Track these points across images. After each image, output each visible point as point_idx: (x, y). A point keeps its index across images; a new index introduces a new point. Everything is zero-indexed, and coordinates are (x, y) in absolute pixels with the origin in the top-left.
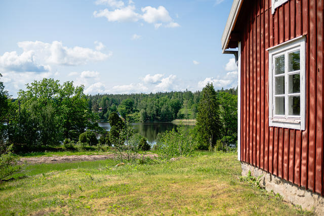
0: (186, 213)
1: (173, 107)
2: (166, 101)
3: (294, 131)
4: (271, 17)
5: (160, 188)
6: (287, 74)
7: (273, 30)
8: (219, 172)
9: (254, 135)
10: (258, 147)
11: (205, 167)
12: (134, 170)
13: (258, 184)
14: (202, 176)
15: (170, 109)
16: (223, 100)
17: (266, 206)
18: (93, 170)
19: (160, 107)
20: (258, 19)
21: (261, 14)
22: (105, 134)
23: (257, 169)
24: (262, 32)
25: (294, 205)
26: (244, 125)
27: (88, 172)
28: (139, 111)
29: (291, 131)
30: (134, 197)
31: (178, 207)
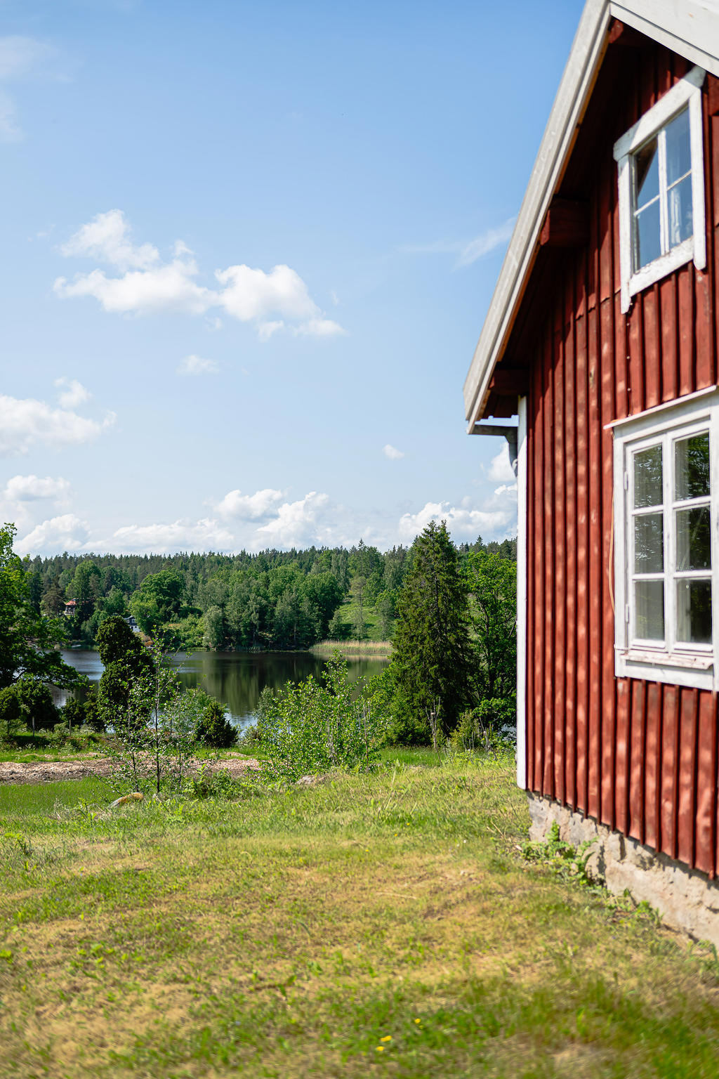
0: (338, 973)
1: (314, 599)
2: (292, 578)
3: (692, 695)
4: (620, 323)
5: (255, 882)
6: (672, 506)
7: (628, 363)
8: (457, 827)
9: (570, 704)
10: (581, 743)
11: (412, 808)
12: (175, 818)
13: (581, 868)
14: (399, 841)
15: (305, 606)
16: (480, 579)
17: (601, 947)
18: (33, 818)
19: (272, 599)
20: (581, 326)
21: (588, 311)
22: (84, 691)
23: (578, 816)
24: (593, 370)
25: (696, 941)
26: (538, 669)
27: (17, 826)
28: (200, 614)
29: (684, 693)
30: (165, 915)
31: (311, 950)
